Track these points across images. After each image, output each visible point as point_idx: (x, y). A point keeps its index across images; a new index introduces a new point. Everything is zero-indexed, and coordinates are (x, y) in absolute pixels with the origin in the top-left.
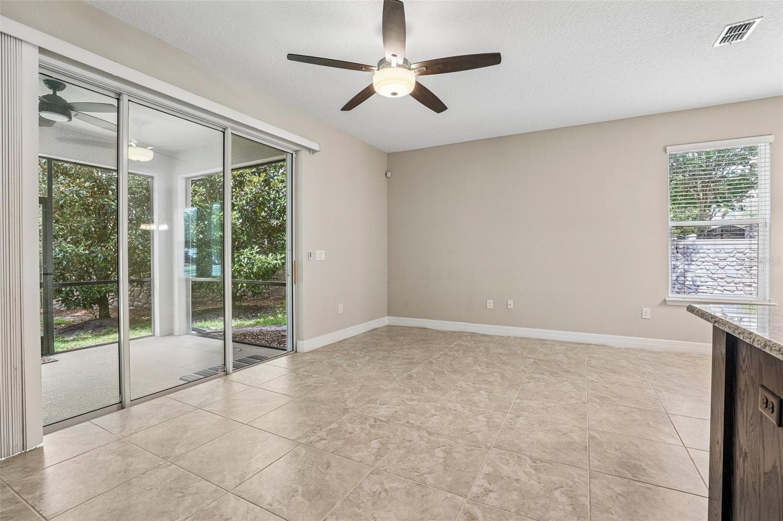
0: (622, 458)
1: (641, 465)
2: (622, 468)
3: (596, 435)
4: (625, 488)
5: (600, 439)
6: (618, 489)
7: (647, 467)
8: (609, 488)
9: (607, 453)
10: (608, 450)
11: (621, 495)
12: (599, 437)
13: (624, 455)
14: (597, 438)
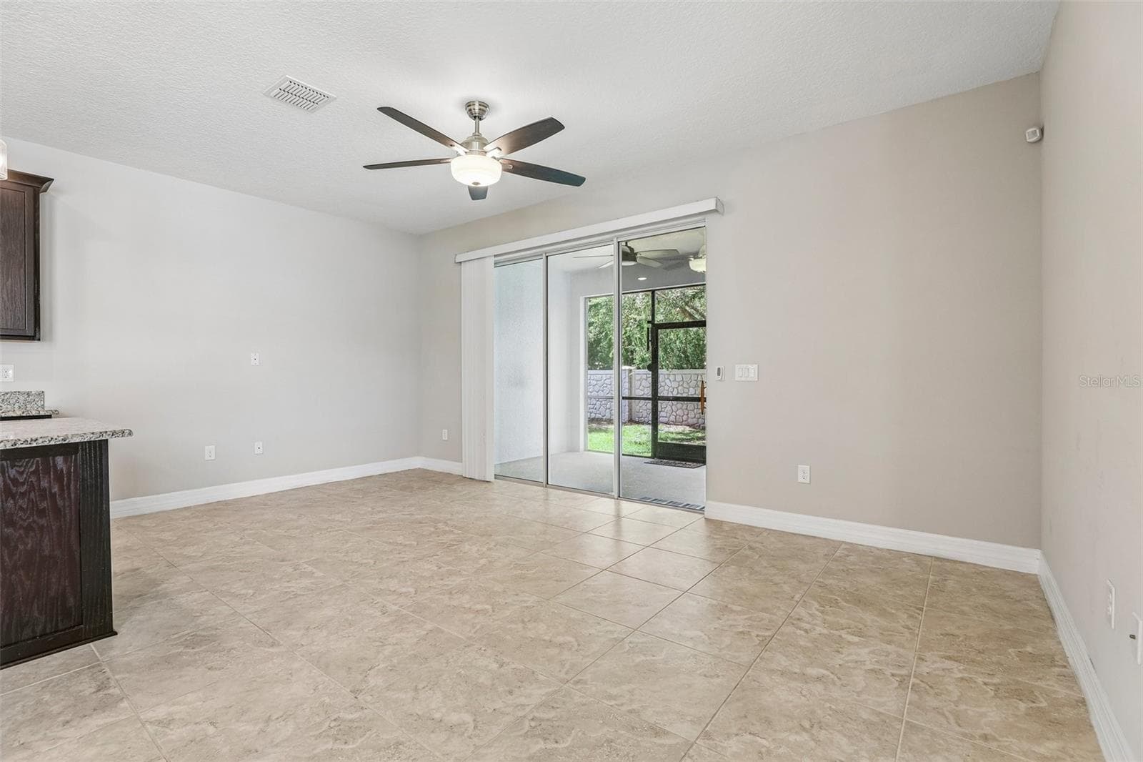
0: (219, 644)
1: (193, 648)
2: (212, 635)
3: (271, 650)
4: (198, 622)
5: (262, 648)
6: (203, 619)
7: (185, 651)
8: (213, 615)
9: (240, 640)
10: (242, 643)
11: (200, 616)
12: (266, 649)
13: (221, 648)
14: (269, 648)
